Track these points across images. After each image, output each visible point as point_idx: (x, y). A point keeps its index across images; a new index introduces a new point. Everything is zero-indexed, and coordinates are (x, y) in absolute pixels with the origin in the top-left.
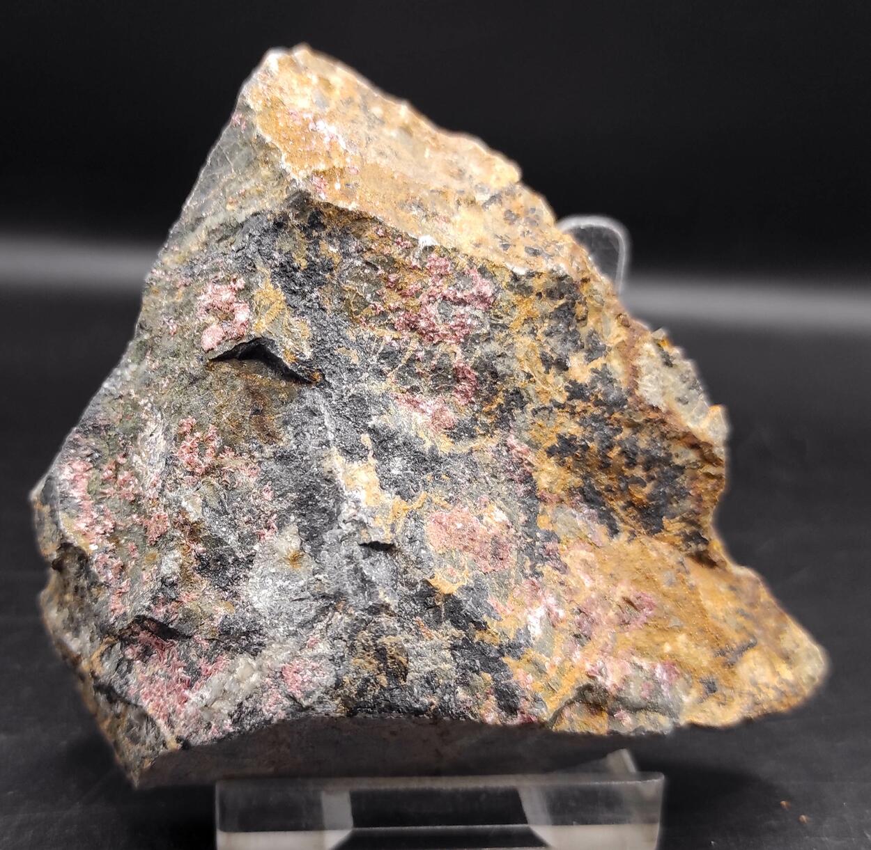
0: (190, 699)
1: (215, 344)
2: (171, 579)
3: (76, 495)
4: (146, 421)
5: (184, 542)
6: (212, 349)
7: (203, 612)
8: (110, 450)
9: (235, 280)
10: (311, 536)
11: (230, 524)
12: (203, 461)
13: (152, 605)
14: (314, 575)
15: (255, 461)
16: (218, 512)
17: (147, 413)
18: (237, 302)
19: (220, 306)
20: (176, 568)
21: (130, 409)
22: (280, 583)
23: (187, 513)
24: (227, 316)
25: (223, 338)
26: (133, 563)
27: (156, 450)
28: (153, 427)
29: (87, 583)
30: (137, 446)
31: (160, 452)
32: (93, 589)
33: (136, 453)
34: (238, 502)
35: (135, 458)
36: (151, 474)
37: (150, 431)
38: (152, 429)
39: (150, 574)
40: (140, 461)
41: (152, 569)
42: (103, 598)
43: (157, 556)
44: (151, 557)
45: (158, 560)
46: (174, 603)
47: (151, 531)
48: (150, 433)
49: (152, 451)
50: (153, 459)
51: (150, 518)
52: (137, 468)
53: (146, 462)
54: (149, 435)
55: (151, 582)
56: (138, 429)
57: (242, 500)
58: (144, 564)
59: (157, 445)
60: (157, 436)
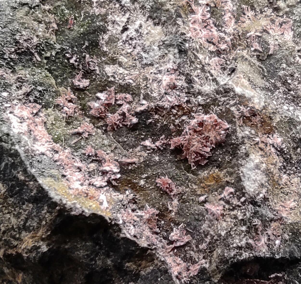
2: (261, 195)
3: (42, 149)
4: (106, 15)
5: (257, 139)
8: (56, 77)
11: (286, 99)
12: (226, 33)
13: (251, 241)
20: (261, 178)
23: (251, 99)
26: (176, 202)
27: (147, 43)
28: (121, 19)
29: (112, 261)
30: (105, 54)
31: (157, 44)
32: (128, 264)
33: (106, 63)
34: (284, 69)
35: (109, 69)
36: (156, 76)
37: (119, 25)
38: (122, 22)
39: (222, 202)
40: (121, 70)
41: (222, 196)
42: (151, 268)
43: (222, 174)
44: (210, 182)
45: (228, 179)
46: (273, 225)
47: (193, 149)
48: (121, 28)
49: (139, 49)
50: (147, 58)
51: (179, 133)
52: (121, 81)
53: (134, 67)
54: (119, 32)
55: (232, 213)
56: (94, 31)
57: (288, 65)
58: (200, 196)
59: (145, 37)
60: (137, 27)
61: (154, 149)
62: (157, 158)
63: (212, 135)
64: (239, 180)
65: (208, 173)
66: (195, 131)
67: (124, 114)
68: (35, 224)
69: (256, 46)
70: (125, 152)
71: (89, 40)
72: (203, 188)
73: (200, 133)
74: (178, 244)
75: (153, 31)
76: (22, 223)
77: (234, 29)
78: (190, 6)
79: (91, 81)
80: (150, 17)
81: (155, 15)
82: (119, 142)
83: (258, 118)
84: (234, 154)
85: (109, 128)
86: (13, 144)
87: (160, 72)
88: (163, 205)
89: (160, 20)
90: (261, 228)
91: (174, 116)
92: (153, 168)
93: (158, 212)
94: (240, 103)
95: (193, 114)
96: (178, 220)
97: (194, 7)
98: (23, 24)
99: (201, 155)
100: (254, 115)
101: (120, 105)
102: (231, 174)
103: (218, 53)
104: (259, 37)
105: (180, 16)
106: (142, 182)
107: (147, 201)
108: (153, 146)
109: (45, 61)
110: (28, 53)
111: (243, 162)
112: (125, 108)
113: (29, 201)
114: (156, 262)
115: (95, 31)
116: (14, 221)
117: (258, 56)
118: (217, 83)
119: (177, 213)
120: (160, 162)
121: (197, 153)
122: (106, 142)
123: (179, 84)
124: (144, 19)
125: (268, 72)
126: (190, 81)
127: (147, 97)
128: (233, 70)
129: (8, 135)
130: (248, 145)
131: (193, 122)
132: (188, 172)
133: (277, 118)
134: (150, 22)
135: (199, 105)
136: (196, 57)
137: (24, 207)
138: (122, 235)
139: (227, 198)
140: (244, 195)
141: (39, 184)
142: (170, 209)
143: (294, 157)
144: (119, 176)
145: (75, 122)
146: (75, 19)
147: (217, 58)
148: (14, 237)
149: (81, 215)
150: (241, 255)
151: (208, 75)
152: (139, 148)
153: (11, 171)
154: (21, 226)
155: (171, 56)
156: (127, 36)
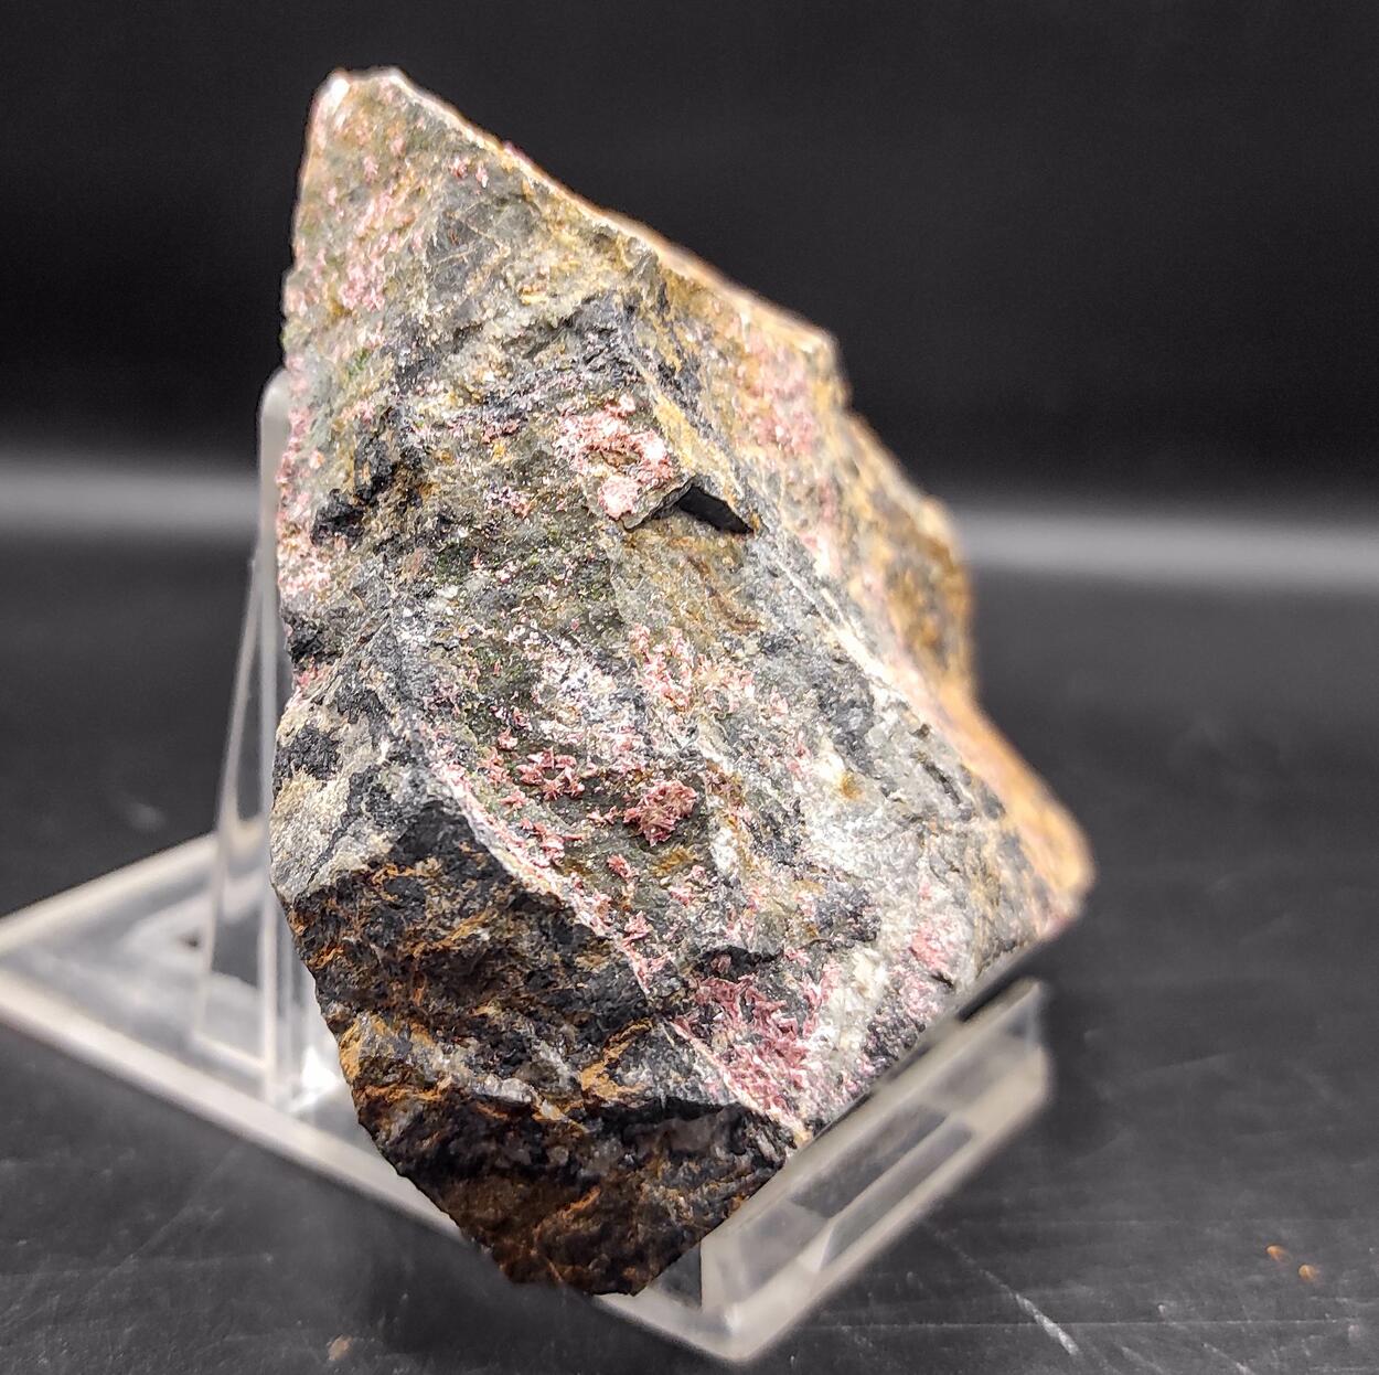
0: (807, 1051)
1: (631, 503)
2: (734, 876)
5: (727, 811)
6: (629, 512)
7: (786, 909)
8: (477, 734)
9: (613, 402)
10: (851, 744)
12: (682, 685)
13: (724, 928)
14: (887, 795)
15: (740, 664)
16: (730, 755)
17: (534, 648)
18: (632, 433)
19: (607, 445)
20: (733, 856)
21: (491, 654)
22: (850, 826)
23: (717, 764)
24: (625, 457)
25: (639, 490)
26: (631, 886)
27: (595, 696)
28: (561, 666)
29: (560, 956)
30: (539, 707)
31: (607, 697)
32: (578, 959)
33: (541, 719)
34: (746, 732)
35: (546, 726)
36: (608, 735)
37: (557, 673)
38: (562, 669)
39: (690, 884)
40: (561, 727)
41: (689, 876)
42: (607, 963)
43: (688, 852)
44: (674, 860)
45: (696, 856)
46: (747, 912)
47: (653, 821)
48: (560, 677)
49: (584, 702)
50: (595, 714)
51: (635, 803)
52: (561, 741)
53: (579, 723)
54: (557, 681)
55: (702, 895)
56: (527, 680)
57: (751, 727)
58: (661, 878)
59: (591, 688)
60: (581, 676)
61: (602, 824)
62: (607, 834)
63: (676, 805)
64: (710, 857)
65: (671, 851)
66: (656, 800)
67: (566, 781)
68: (477, 906)
69: (714, 703)
70: (568, 827)
71: (519, 690)
72: (665, 868)
73: (662, 803)
74: (636, 936)
75: (600, 682)
76: (458, 906)
77: (692, 682)
78: (644, 654)
79: (520, 741)
80: (598, 665)
81: (604, 663)
82: (559, 815)
83: (728, 786)
84: (703, 827)
85: (547, 797)
86: (459, 809)
87: (612, 730)
88: (616, 890)
89: (611, 669)
90: (734, 914)
91: (630, 782)
92: (603, 845)
93: (610, 899)
94: (708, 768)
95: (652, 780)
96: (635, 907)
97: (649, 656)
98: (440, 668)
99: (663, 829)
100: (724, 783)
101: (561, 770)
102: (699, 851)
103: (676, 709)
104: (717, 692)
105: (636, 666)
106: (589, 863)
107: (596, 886)
108: (601, 819)
109: (466, 714)
110: (448, 704)
111: (714, 836)
112: (568, 772)
113: (473, 878)
114: (613, 955)
115: (529, 679)
116: (446, 904)
117: (716, 715)
118: (679, 746)
119: (635, 900)
120: (610, 838)
121: (657, 827)
122: (544, 814)
123: (636, 744)
124: (590, 667)
125: (729, 734)
126: (649, 742)
127: (595, 760)
128: (693, 731)
129: (451, 799)
130: (717, 817)
131: (653, 790)
132: (645, 851)
133: (746, 789)
134: (598, 671)
135: (661, 770)
136: (654, 714)
137: (464, 885)
138: (576, 922)
139: (696, 878)
140: (715, 873)
141: (492, 856)
142: (625, 894)
143: (764, 836)
144: (562, 855)
145: (504, 790)
146: (502, 664)
147: (674, 716)
148: (443, 926)
149: (536, 893)
150: (714, 942)
151: (667, 735)
152: (583, 822)
153: (451, 842)
154: (456, 912)
155: (625, 711)
156: (568, 687)
